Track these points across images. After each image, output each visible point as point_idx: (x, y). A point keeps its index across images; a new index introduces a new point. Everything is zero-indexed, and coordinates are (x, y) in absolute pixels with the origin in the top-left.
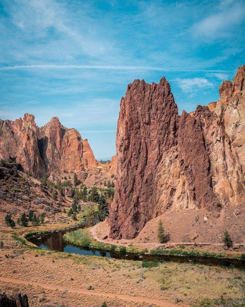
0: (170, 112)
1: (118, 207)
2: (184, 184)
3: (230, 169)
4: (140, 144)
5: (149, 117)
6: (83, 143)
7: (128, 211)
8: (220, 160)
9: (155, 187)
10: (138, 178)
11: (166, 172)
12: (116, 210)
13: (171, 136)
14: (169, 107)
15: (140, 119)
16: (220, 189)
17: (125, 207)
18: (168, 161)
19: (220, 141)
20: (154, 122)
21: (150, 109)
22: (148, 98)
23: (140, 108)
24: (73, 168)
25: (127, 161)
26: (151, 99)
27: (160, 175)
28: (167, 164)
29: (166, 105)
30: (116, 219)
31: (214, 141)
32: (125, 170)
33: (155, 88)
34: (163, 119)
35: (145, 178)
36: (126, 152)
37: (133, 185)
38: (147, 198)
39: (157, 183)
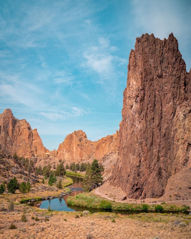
0: (180, 67)
1: (140, 161)
4: (155, 97)
5: (162, 71)
6: (33, 132)
7: (152, 166)
9: (172, 142)
10: (156, 132)
11: (182, 127)
12: (138, 164)
13: (182, 91)
14: (179, 62)
15: (153, 71)
17: (147, 161)
18: (182, 115)
20: (165, 76)
21: (161, 62)
22: (160, 51)
23: (152, 61)
24: (24, 154)
25: (144, 113)
26: (162, 53)
27: (176, 130)
28: (181, 119)
29: (176, 60)
30: (139, 175)
32: (144, 121)
33: (165, 43)
34: (174, 73)
35: (163, 131)
36: (142, 103)
37: (153, 138)
38: (166, 153)
39: (173, 137)
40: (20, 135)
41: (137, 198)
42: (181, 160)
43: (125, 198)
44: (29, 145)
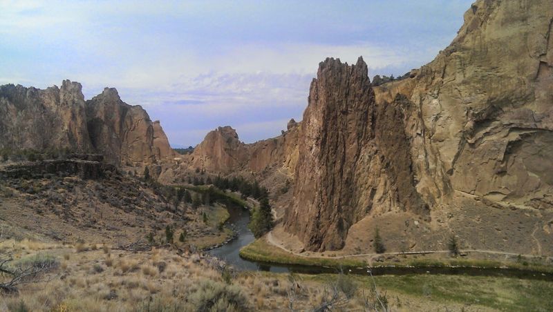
0: (368, 100)
1: (319, 212)
2: (385, 184)
3: (432, 166)
4: (338, 136)
5: (347, 105)
6: (153, 125)
7: (332, 217)
8: (422, 157)
9: (355, 188)
10: (337, 178)
11: (366, 170)
12: (317, 215)
13: (369, 128)
14: (367, 93)
15: (337, 106)
16: (423, 189)
17: (327, 212)
18: (367, 157)
19: (420, 135)
20: (351, 111)
21: (347, 94)
22: (346, 82)
23: (336, 94)
25: (325, 156)
26: (349, 83)
27: (360, 174)
28: (366, 161)
29: (364, 91)
30: (318, 227)
31: (415, 134)
32: (324, 167)
33: (353, 69)
34: (361, 107)
35: (345, 176)
36: (323, 146)
37: (333, 185)
38: (348, 201)
39: (356, 182)
40: (133, 130)
41: (315, 251)
42: (364, 207)
43: (303, 251)
44: (147, 146)
